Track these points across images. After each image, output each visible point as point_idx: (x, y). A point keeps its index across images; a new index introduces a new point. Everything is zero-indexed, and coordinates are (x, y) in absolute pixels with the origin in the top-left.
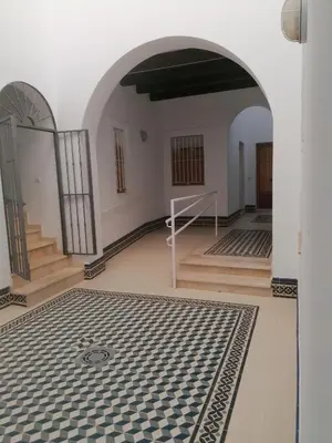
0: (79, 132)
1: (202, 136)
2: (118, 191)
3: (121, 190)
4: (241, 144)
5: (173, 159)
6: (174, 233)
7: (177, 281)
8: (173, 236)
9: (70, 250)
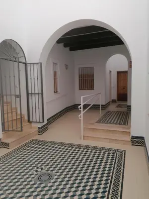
0: (37, 63)
1: (93, 67)
2: (54, 92)
3: (56, 92)
4: (110, 72)
5: (80, 78)
6: (82, 112)
7: (84, 136)
8: (82, 114)
9: (31, 120)
